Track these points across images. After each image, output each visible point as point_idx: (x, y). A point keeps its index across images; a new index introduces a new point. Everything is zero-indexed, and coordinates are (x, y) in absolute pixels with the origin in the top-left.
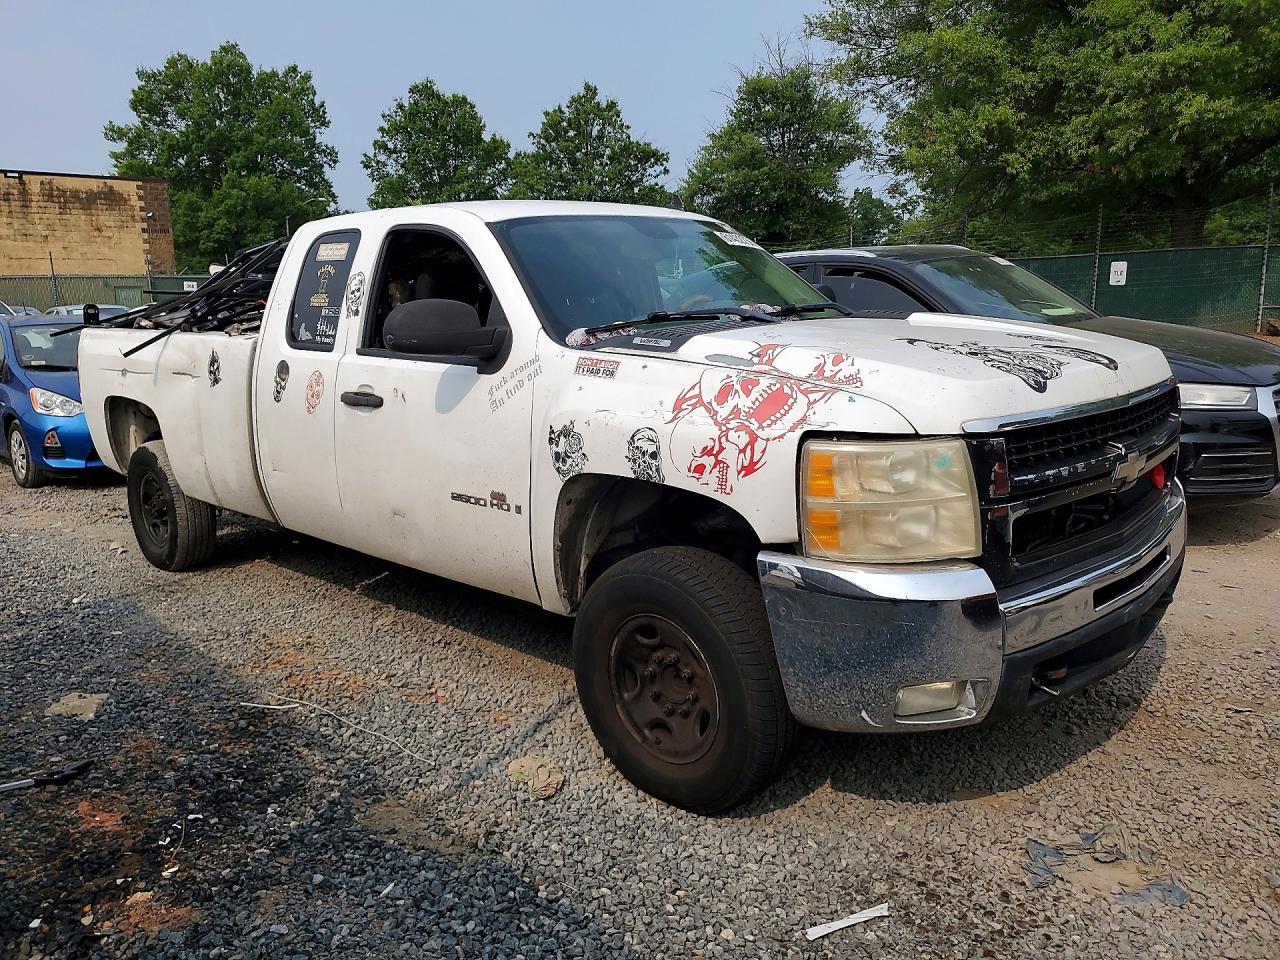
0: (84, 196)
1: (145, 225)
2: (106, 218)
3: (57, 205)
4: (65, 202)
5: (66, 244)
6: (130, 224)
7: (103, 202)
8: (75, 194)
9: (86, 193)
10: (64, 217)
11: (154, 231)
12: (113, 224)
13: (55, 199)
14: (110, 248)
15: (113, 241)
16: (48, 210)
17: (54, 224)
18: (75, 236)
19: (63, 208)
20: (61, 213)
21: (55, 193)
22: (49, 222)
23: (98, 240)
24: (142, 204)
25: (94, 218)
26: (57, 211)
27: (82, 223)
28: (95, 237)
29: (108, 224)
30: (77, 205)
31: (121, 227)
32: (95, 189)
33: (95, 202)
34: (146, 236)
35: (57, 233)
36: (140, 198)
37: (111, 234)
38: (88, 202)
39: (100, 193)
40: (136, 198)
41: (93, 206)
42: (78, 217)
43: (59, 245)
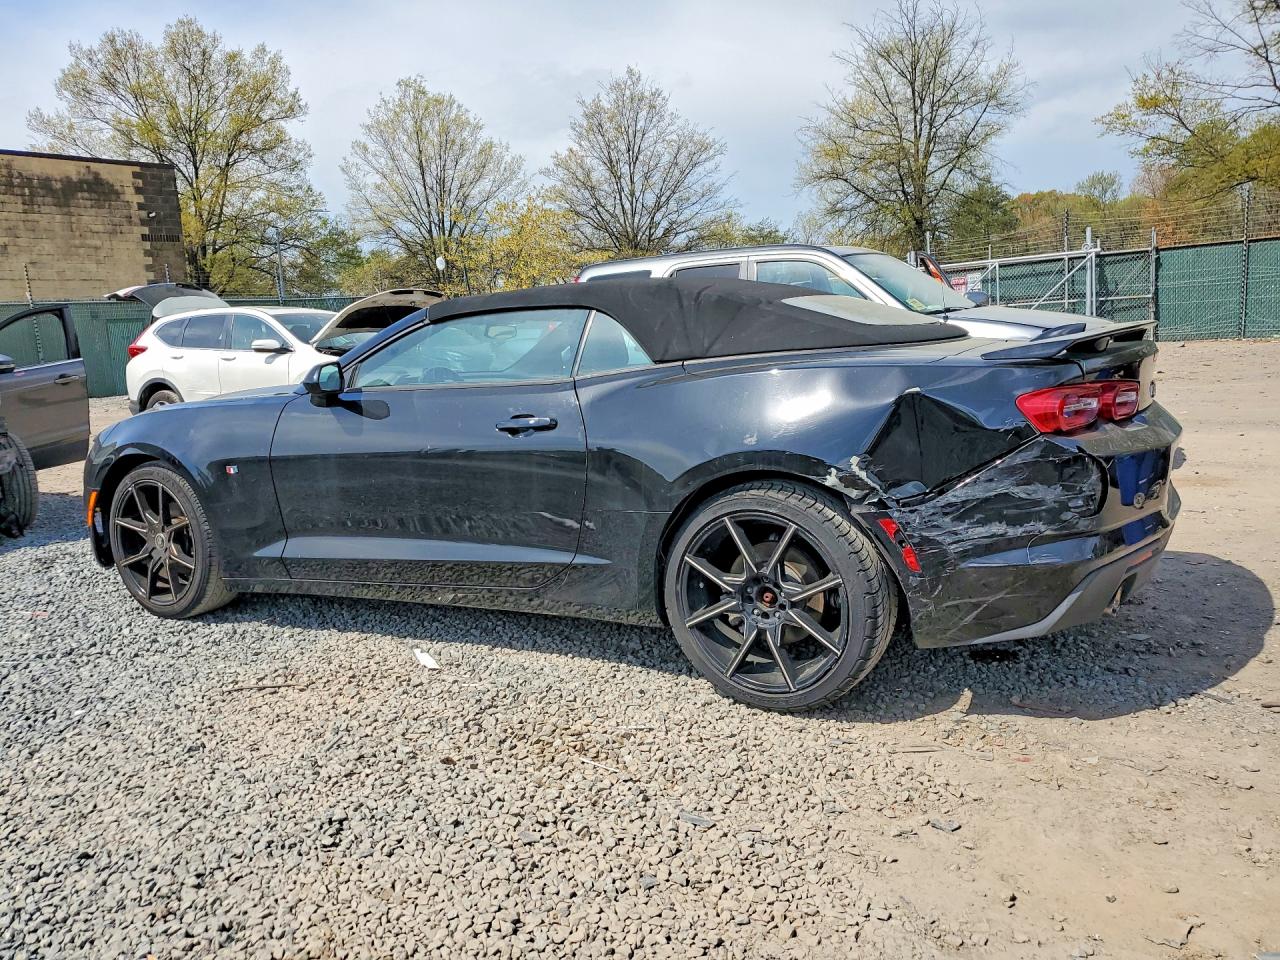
0: (58, 186)
1: (146, 230)
2: (90, 218)
3: (20, 200)
4: (32, 194)
5: (34, 257)
6: (125, 228)
7: (86, 195)
8: (46, 183)
9: (61, 181)
10: (31, 217)
11: (159, 239)
12: (101, 228)
13: (17, 191)
14: (98, 262)
15: (102, 253)
16: (9, 207)
17: (16, 227)
18: (47, 246)
19: (29, 203)
20: (25, 212)
21: (16, 181)
22: (12, 224)
23: (82, 251)
24: (141, 199)
25: (74, 219)
26: (21, 207)
27: (57, 228)
28: (76, 247)
29: (95, 228)
30: (48, 200)
31: (113, 233)
32: (75, 178)
33: (73, 195)
34: (148, 245)
35: (21, 242)
36: (138, 190)
37: (98, 243)
38: (64, 194)
39: (81, 182)
40: (132, 190)
41: (73, 202)
42: (49, 217)
43: (24, 259)
